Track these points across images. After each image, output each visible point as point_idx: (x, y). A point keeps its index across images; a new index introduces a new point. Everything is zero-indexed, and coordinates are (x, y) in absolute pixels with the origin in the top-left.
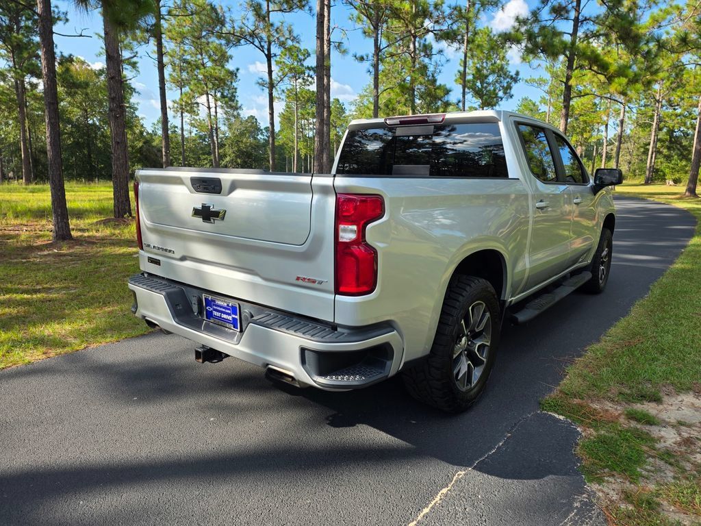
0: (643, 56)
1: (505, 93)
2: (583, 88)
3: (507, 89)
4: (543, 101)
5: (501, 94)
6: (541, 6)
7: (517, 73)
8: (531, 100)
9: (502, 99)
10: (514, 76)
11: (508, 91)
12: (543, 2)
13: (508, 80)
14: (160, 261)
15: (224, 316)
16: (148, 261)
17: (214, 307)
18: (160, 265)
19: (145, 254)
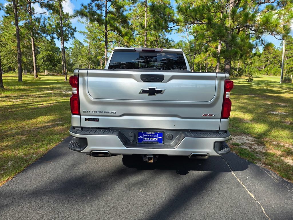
0: (130, 29)
1: (72, 36)
2: (100, 38)
3: (72, 34)
4: (85, 41)
5: (70, 36)
6: (91, 2)
7: (75, 28)
8: (78, 40)
9: (70, 38)
10: (74, 29)
11: (73, 35)
12: (92, 1)
13: (72, 30)
14: (98, 119)
15: (151, 139)
16: (86, 121)
17: (145, 136)
18: (98, 121)
19: (82, 117)
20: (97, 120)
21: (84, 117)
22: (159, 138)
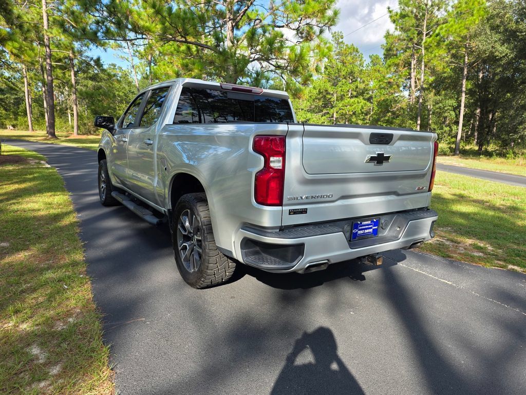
14: (307, 209)
15: (367, 231)
16: (290, 214)
17: (360, 228)
18: (306, 213)
19: (284, 208)
20: (304, 211)
21: (286, 209)
22: (374, 228)
